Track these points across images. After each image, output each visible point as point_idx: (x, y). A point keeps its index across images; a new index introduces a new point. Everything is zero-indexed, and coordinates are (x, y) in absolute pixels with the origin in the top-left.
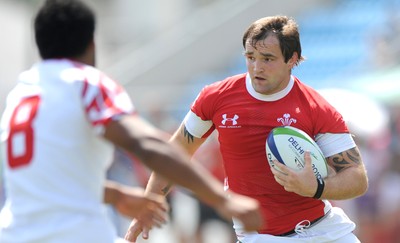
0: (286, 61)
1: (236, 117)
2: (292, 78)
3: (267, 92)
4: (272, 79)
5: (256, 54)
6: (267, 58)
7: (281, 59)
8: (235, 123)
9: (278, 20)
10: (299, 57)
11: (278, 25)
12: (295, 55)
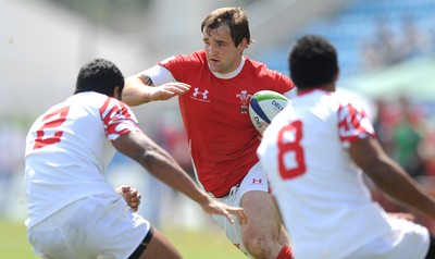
0: (236, 46)
1: (206, 92)
2: (244, 59)
3: (222, 71)
4: (224, 60)
5: (211, 40)
6: (220, 43)
7: (232, 45)
8: (205, 97)
9: (227, 13)
10: (248, 41)
11: (227, 17)
12: (244, 40)
